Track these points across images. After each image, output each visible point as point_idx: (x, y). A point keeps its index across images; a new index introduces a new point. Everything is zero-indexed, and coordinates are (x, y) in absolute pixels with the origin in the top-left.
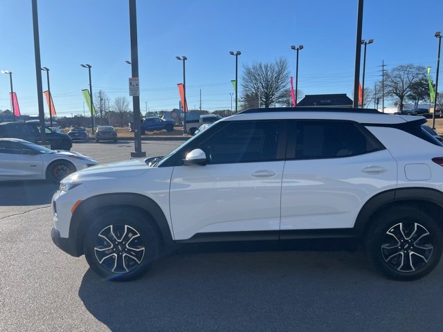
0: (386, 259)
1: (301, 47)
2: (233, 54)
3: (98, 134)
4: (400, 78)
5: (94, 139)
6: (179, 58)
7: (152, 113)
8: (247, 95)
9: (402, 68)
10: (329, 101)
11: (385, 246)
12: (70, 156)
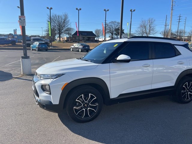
0: (182, 96)
1: (80, 9)
4: (112, 26)
9: (112, 22)
10: (86, 34)
11: (182, 91)
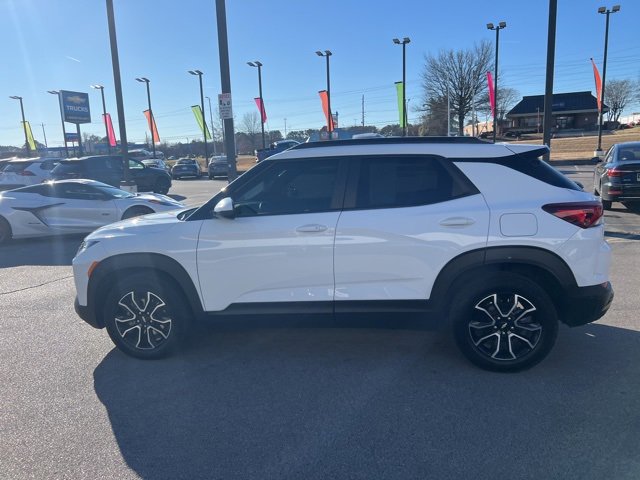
0: (476, 342)
1: (503, 25)
2: (398, 43)
3: (211, 167)
5: (206, 174)
6: (320, 54)
7: (296, 133)
8: (433, 101)
10: (562, 105)
11: (474, 325)
12: (151, 201)
